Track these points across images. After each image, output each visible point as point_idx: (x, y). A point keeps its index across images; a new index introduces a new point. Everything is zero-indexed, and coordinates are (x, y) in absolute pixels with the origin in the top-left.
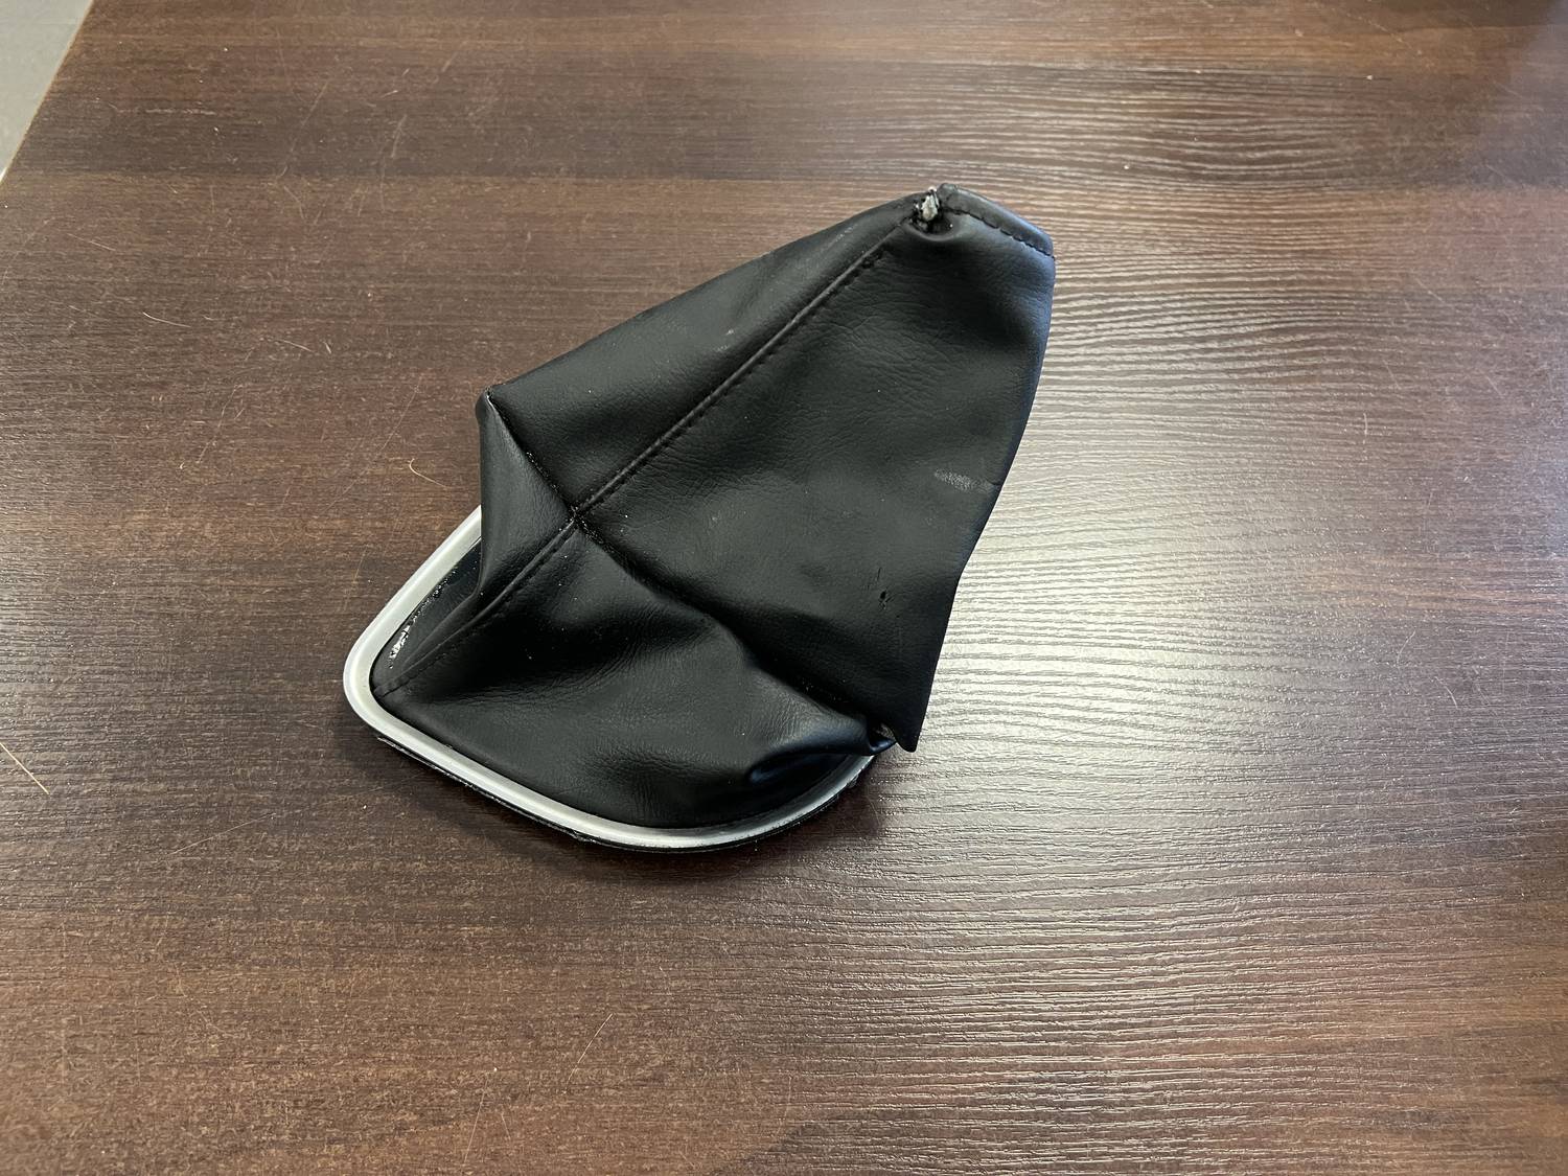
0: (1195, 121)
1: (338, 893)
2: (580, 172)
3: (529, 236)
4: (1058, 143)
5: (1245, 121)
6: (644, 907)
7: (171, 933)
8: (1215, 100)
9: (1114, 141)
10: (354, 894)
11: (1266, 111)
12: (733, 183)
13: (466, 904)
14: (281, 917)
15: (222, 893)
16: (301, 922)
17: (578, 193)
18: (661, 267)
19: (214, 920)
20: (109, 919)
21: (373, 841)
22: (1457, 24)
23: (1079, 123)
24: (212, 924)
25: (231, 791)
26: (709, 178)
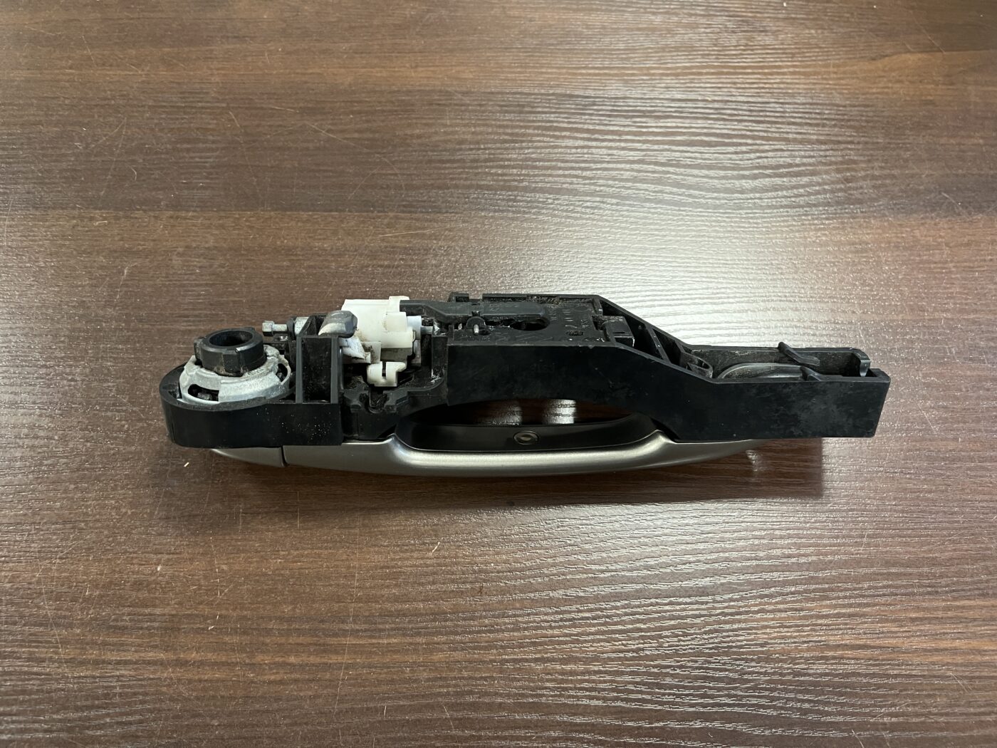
0: (702, 149)
2: (176, 205)
3: (126, 271)
4: (585, 174)
5: (744, 148)
8: (719, 127)
9: (632, 170)
11: (762, 138)
12: (304, 215)
17: (173, 226)
18: (234, 302)
22: (929, 49)
23: (605, 151)
26: (286, 210)
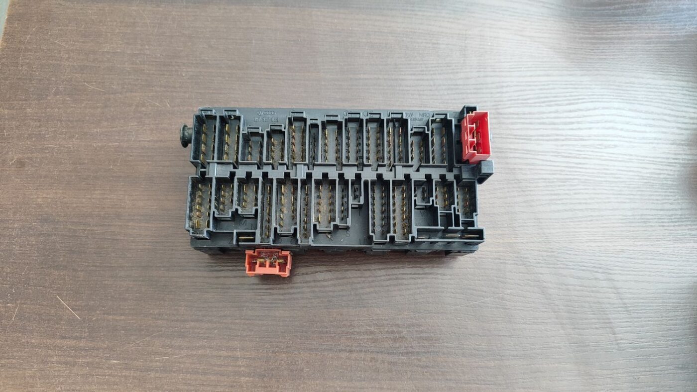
1: (194, 363)
6: (308, 371)
7: (134, 378)
10: (200, 364)
13: (242, 369)
14: (174, 372)
15: (151, 361)
16: (182, 374)
19: (149, 373)
20: (110, 371)
21: (206, 342)
24: (149, 375)
25: (150, 320)
